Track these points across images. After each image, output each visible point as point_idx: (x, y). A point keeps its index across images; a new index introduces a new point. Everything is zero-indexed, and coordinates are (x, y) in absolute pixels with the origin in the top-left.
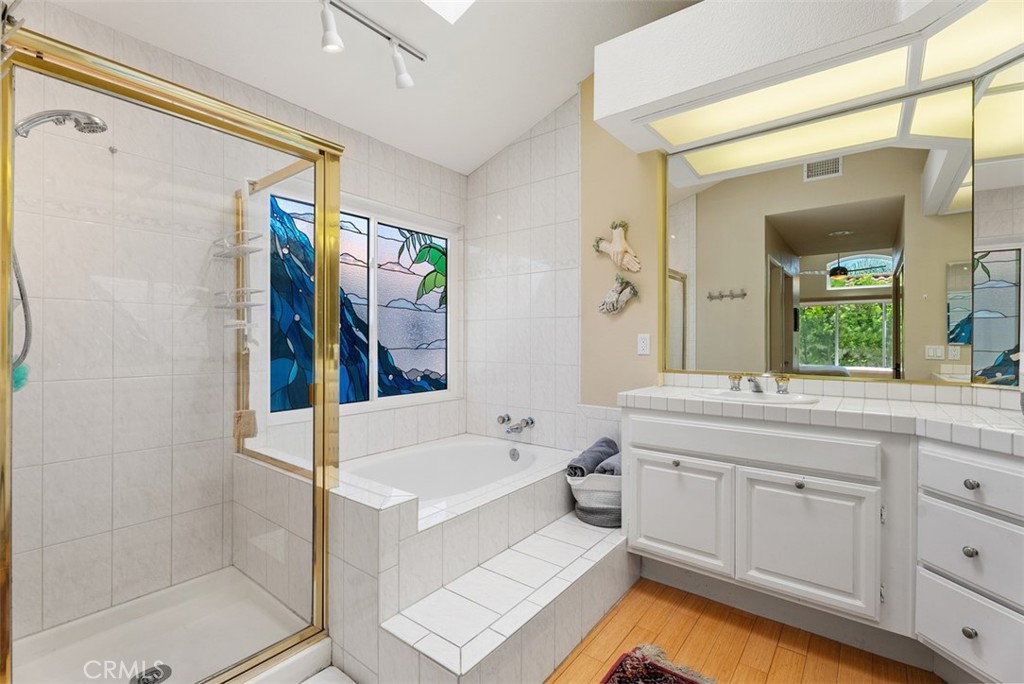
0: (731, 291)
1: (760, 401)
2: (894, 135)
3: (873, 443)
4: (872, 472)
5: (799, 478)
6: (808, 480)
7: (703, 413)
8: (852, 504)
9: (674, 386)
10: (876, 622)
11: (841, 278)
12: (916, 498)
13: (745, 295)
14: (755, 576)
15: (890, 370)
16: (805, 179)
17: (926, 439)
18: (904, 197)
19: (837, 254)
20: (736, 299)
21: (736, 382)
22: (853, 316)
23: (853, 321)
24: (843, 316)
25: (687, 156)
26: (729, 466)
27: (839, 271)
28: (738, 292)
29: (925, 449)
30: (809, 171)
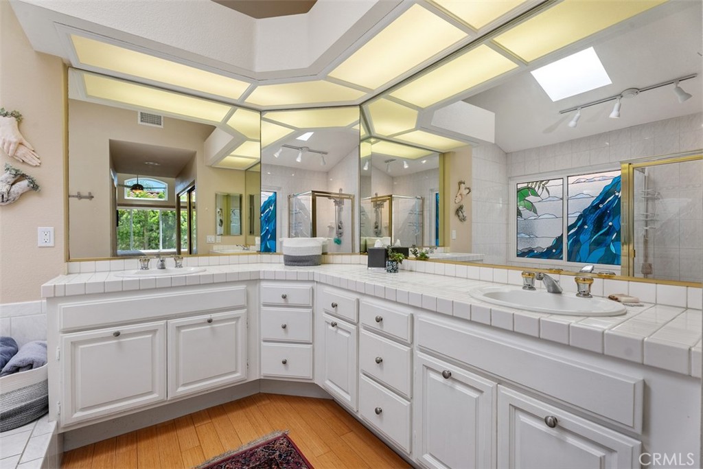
0: (90, 193)
1: (167, 274)
2: (220, 121)
3: (242, 287)
4: (242, 302)
5: (208, 317)
6: (213, 316)
7: (105, 291)
8: (234, 322)
9: (80, 273)
10: (245, 380)
11: (138, 192)
12: (260, 308)
13: (93, 197)
14: (182, 390)
15: (175, 250)
16: (139, 122)
17: (264, 280)
18: (196, 152)
19: (136, 176)
20: (83, 200)
21: (146, 263)
22: (136, 218)
23: (136, 220)
24: (129, 217)
25: (86, 75)
26: (162, 322)
27: (137, 187)
28: (86, 194)
29: (264, 285)
30: (142, 118)
